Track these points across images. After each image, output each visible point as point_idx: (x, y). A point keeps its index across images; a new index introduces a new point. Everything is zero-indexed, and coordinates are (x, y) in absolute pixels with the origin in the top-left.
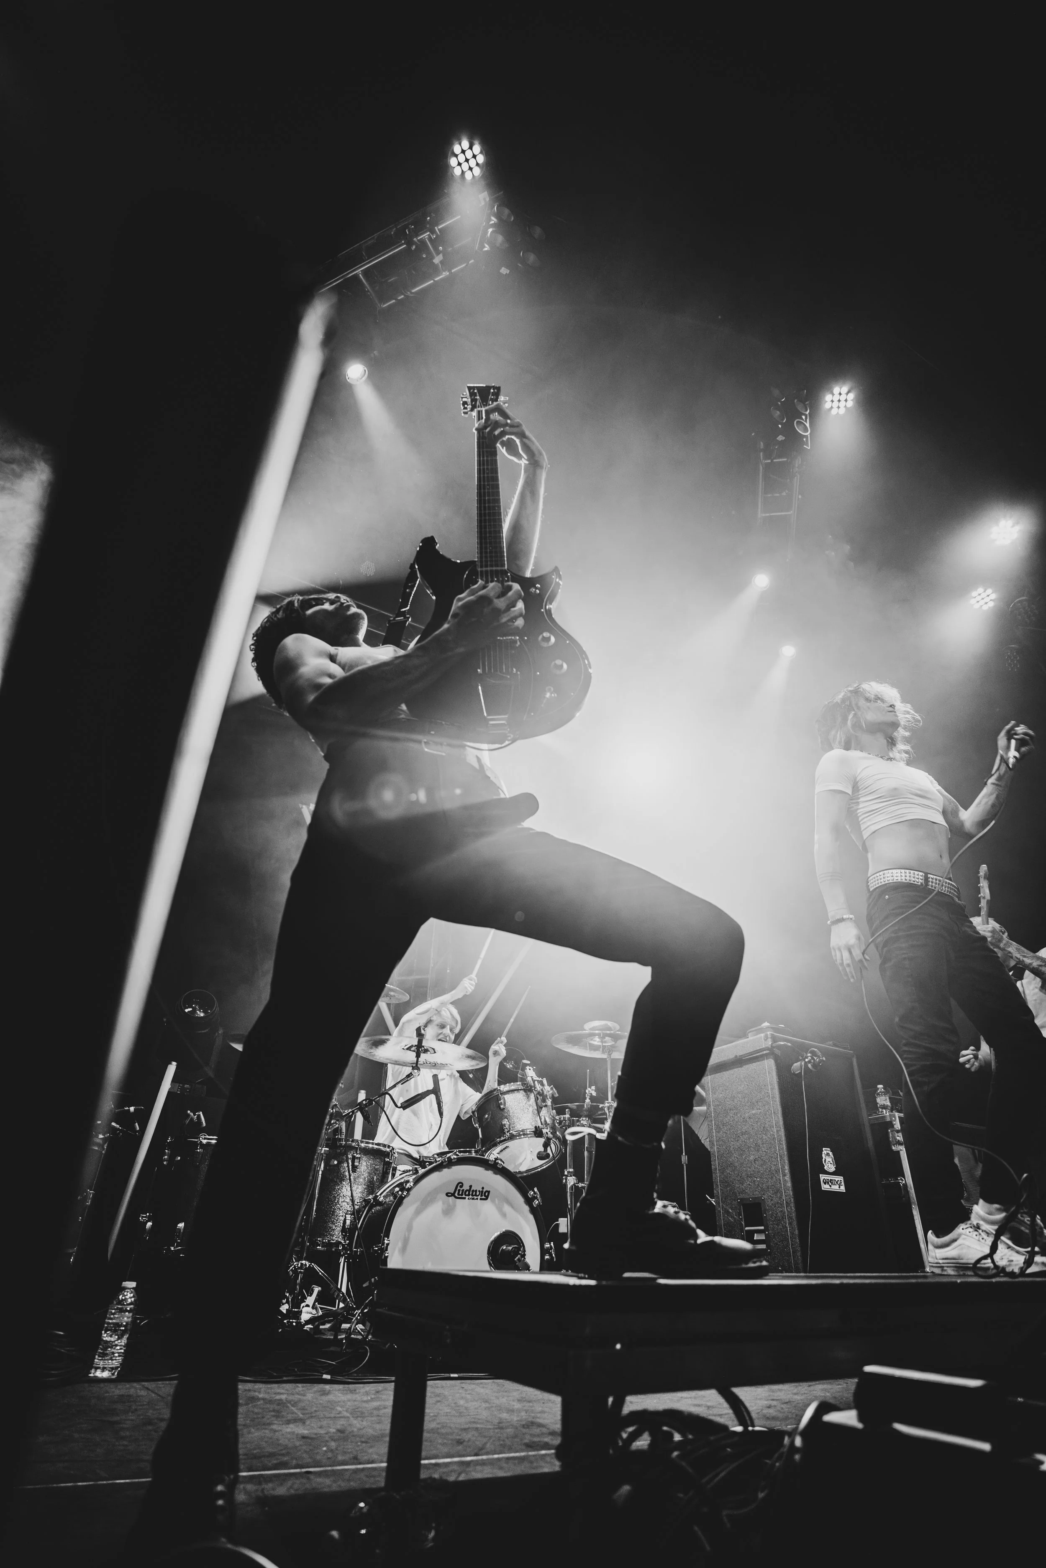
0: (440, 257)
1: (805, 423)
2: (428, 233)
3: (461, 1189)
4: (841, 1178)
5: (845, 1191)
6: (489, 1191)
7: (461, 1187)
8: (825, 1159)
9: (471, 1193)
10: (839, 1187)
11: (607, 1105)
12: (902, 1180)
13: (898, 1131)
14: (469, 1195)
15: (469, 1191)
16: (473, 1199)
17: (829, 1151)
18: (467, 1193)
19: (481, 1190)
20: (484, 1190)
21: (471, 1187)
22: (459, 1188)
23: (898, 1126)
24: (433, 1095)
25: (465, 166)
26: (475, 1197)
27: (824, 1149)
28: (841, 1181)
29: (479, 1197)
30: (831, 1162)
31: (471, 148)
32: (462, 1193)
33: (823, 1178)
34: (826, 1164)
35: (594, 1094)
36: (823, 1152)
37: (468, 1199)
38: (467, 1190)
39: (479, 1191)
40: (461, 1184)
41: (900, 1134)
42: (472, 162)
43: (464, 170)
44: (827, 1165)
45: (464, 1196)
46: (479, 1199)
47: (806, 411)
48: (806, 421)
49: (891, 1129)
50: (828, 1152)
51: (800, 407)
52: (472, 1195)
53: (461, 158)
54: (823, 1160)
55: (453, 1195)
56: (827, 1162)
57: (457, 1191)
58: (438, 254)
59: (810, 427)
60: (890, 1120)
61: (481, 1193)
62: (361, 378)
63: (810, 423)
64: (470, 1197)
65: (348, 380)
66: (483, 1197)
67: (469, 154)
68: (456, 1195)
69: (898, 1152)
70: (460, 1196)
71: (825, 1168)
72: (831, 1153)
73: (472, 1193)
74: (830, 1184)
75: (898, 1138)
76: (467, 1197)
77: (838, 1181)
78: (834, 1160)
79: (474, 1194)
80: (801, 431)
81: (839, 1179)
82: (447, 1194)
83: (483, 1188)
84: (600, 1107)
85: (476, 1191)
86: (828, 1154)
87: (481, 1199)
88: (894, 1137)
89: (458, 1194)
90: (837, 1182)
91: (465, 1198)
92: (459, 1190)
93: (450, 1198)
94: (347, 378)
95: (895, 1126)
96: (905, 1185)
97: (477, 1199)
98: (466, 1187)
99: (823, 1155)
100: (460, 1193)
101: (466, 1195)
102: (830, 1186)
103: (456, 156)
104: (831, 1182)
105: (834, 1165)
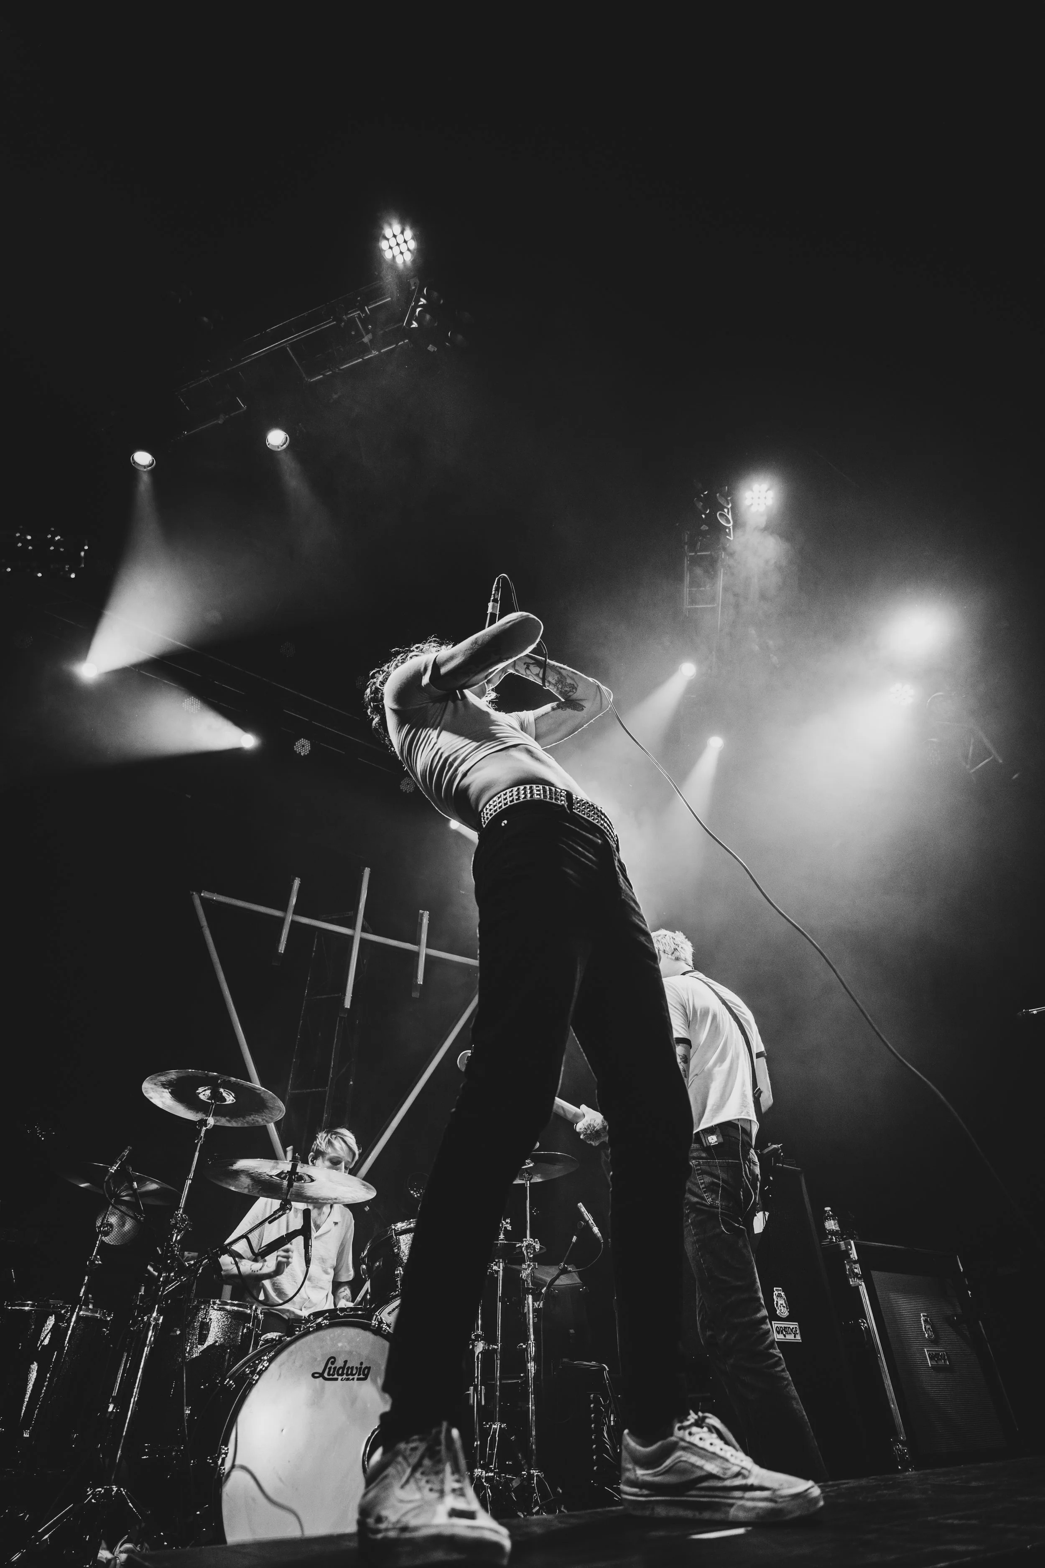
0: (370, 336)
1: (727, 515)
2: (359, 312)
3: (333, 1366)
4: (794, 1325)
5: (801, 1341)
6: (370, 1367)
7: (333, 1363)
8: (777, 1301)
9: (345, 1372)
10: (795, 1337)
11: (525, 1244)
12: (864, 1323)
13: (855, 1262)
14: (342, 1374)
15: (343, 1368)
16: (348, 1379)
17: (780, 1290)
18: (340, 1372)
19: (359, 1366)
20: (363, 1366)
21: (346, 1362)
22: (329, 1365)
23: (854, 1255)
24: (301, 1236)
25: (396, 250)
26: (351, 1377)
27: (775, 1288)
28: (796, 1328)
29: (356, 1377)
30: (784, 1305)
31: (402, 233)
32: (334, 1372)
33: (776, 1325)
34: (778, 1308)
35: (509, 1228)
36: (774, 1293)
37: (342, 1380)
38: (340, 1368)
39: (357, 1368)
40: (333, 1360)
41: (857, 1266)
42: (403, 247)
43: (395, 254)
44: (780, 1309)
45: (336, 1376)
46: (355, 1379)
47: (728, 504)
48: (728, 514)
49: (847, 1260)
50: (779, 1292)
51: (722, 501)
52: (347, 1375)
53: (393, 242)
54: (775, 1302)
55: (321, 1375)
56: (779, 1305)
57: (327, 1370)
58: (367, 333)
59: (733, 518)
60: (845, 1249)
61: (359, 1370)
62: (282, 446)
63: (732, 515)
64: (345, 1376)
65: (268, 446)
66: (362, 1376)
67: (400, 239)
68: (326, 1375)
69: (857, 1288)
70: (331, 1377)
71: (777, 1313)
72: (783, 1293)
73: (347, 1371)
74: (784, 1333)
75: (856, 1270)
76: (340, 1378)
77: (793, 1328)
78: (787, 1303)
79: (349, 1373)
80: (723, 522)
81: (794, 1326)
82: (313, 1375)
83: (362, 1364)
84: (518, 1245)
85: (352, 1368)
86: (779, 1296)
87: (358, 1379)
88: (852, 1270)
89: (329, 1374)
90: (792, 1330)
91: (337, 1379)
92: (330, 1368)
93: (317, 1380)
94: (267, 444)
95: (852, 1256)
96: (868, 1330)
97: (353, 1379)
98: (339, 1363)
99: (775, 1297)
100: (331, 1373)
101: (338, 1375)
102: (785, 1336)
103: (388, 239)
104: (785, 1331)
105: (787, 1309)
